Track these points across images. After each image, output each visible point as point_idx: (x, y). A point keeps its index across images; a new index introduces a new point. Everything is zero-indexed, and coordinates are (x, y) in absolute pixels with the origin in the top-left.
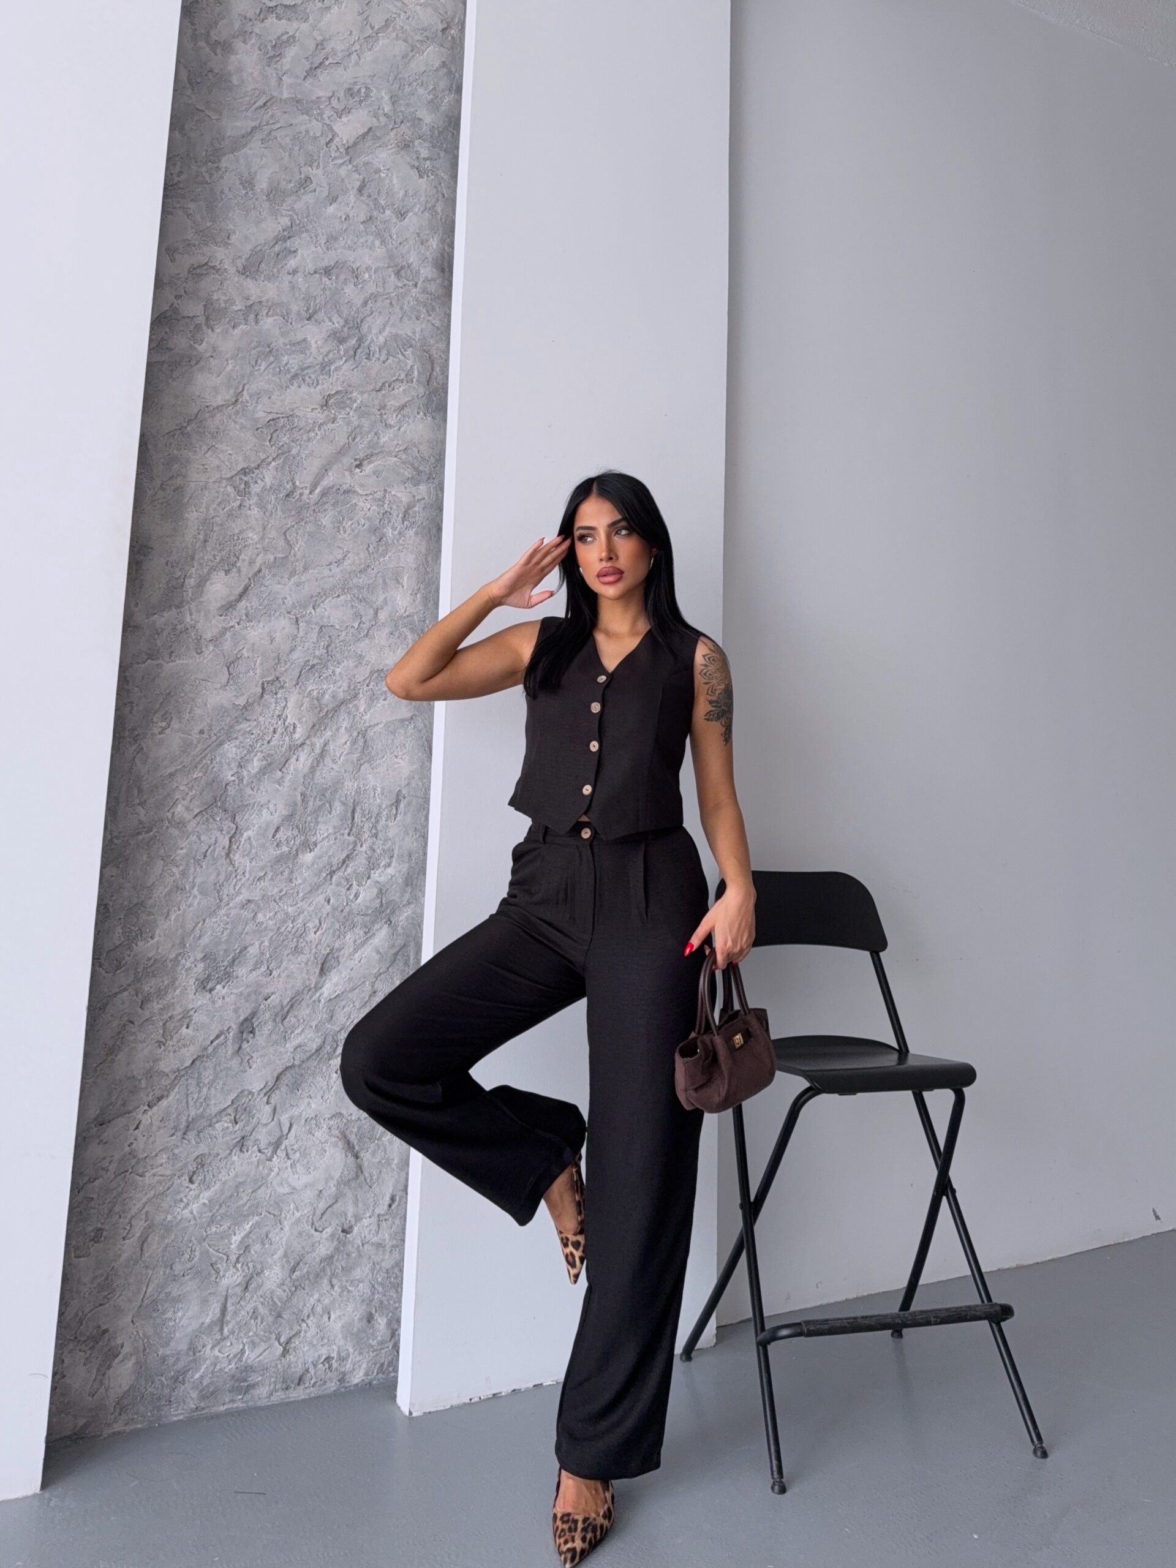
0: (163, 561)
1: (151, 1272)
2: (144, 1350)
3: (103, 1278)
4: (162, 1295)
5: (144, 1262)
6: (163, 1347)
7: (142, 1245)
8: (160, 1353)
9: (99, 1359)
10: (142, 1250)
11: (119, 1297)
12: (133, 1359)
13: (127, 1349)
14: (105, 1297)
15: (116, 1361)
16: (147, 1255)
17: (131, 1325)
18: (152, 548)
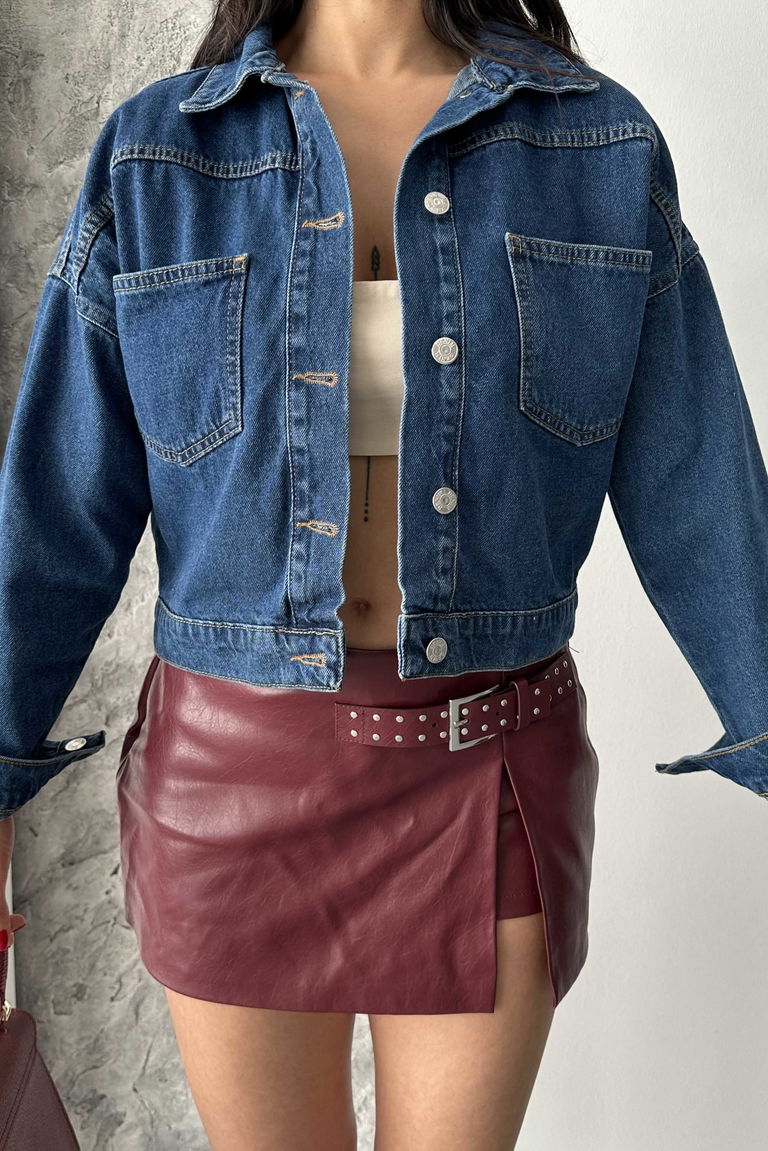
0: (60, 75)
1: (150, 1040)
2: (152, 1122)
3: (92, 1041)
4: (168, 1066)
5: (141, 1027)
6: (176, 1121)
7: (138, 1006)
8: (173, 1126)
9: (100, 1124)
10: (137, 1013)
11: (114, 1062)
12: (139, 1131)
13: (129, 1119)
14: (98, 1060)
15: (119, 1130)
16: (144, 1020)
17: (134, 1094)
18: (42, 55)
